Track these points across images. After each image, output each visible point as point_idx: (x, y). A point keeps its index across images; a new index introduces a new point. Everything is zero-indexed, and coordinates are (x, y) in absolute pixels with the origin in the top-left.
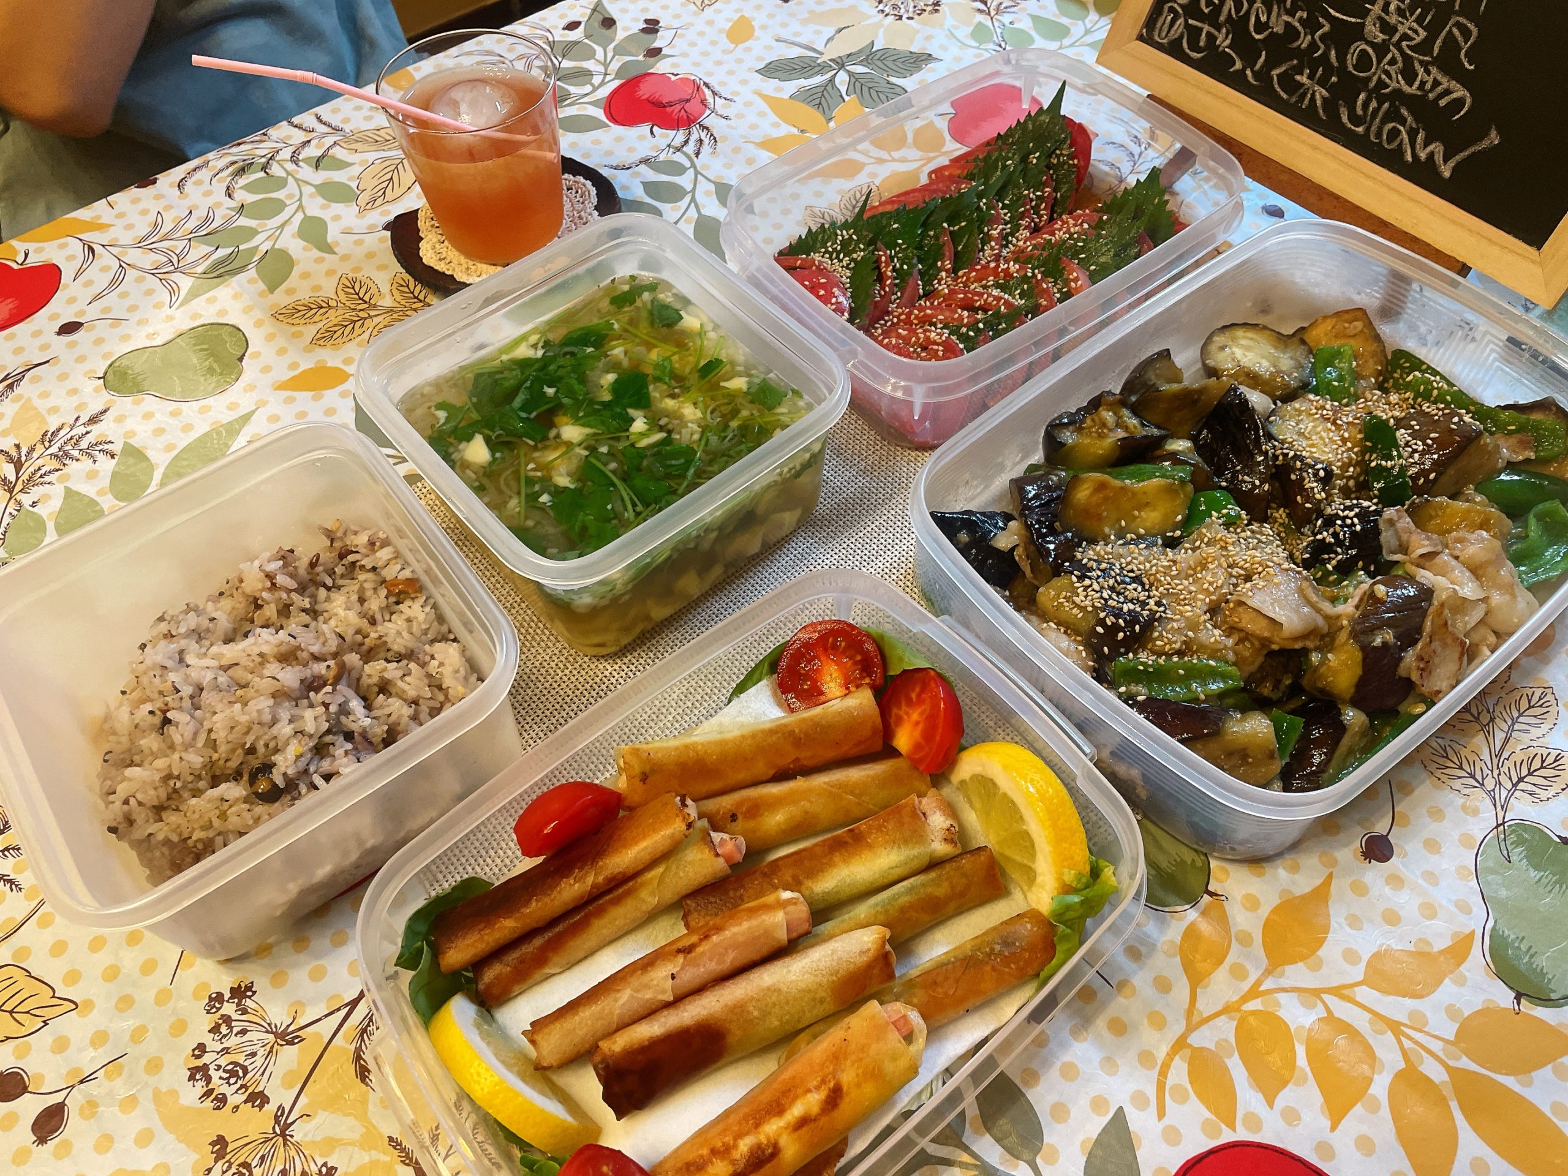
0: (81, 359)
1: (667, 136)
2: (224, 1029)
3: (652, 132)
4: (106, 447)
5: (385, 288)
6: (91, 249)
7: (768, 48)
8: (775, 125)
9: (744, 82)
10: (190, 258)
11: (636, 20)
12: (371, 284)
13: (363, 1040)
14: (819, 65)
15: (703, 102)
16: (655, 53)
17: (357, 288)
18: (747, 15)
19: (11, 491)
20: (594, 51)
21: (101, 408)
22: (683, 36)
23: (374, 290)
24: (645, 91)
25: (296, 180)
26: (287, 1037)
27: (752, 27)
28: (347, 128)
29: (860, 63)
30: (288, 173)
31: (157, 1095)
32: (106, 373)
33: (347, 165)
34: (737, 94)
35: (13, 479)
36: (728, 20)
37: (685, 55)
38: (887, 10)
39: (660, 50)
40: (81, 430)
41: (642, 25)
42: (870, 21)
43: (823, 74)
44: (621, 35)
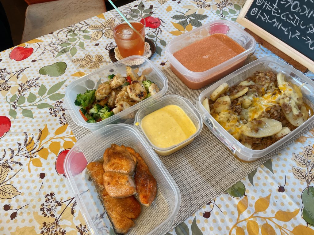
0: (35, 67)
1: (152, 30)
2: (48, 201)
3: (149, 29)
4: (38, 85)
5: (94, 57)
6: (39, 45)
7: (174, 13)
8: (174, 29)
9: (168, 19)
10: (58, 49)
11: (148, 6)
12: (91, 56)
13: (73, 206)
14: (184, 17)
15: (160, 23)
16: (152, 13)
17: (89, 56)
18: (171, 5)
19: (20, 92)
20: (139, 12)
21: (38, 77)
22: (157, 9)
23: (92, 57)
24: (149, 20)
25: (79, 34)
26: (59, 204)
27: (171, 8)
28: (90, 24)
29: (192, 17)
30: (78, 33)
31: (34, 212)
32: (40, 70)
33: (89, 32)
34: (167, 22)
35: (20, 89)
36: (167, 7)
37: (157, 13)
38: (199, 6)
39: (153, 12)
40: (34, 81)
41: (150, 7)
42: (195, 8)
43: (185, 19)
44: (145, 9)
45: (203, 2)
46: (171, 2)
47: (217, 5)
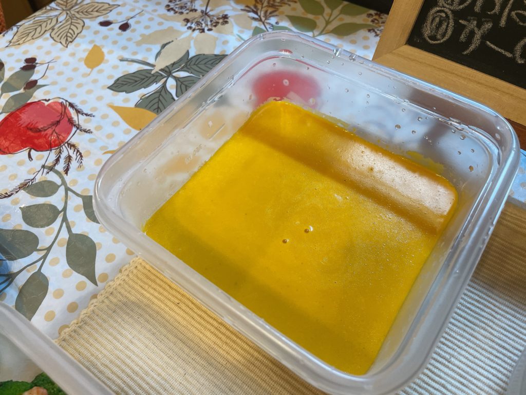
1: (43, 157)
3: (30, 156)
7: (115, 67)
8: (127, 132)
9: (100, 98)
11: (18, 61)
14: (153, 75)
15: (71, 122)
16: (32, 85)
18: (98, 44)
22: (53, 68)
24: (25, 118)
27: (102, 53)
29: (182, 70)
34: (95, 109)
36: (84, 51)
37: (54, 83)
38: (193, 26)
39: (36, 82)
41: (23, 64)
42: (183, 37)
43: (157, 82)
44: (8, 74)
45: (202, 12)
46: (96, 33)
47: (249, 11)
